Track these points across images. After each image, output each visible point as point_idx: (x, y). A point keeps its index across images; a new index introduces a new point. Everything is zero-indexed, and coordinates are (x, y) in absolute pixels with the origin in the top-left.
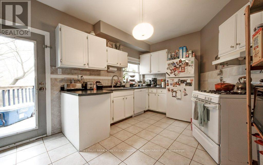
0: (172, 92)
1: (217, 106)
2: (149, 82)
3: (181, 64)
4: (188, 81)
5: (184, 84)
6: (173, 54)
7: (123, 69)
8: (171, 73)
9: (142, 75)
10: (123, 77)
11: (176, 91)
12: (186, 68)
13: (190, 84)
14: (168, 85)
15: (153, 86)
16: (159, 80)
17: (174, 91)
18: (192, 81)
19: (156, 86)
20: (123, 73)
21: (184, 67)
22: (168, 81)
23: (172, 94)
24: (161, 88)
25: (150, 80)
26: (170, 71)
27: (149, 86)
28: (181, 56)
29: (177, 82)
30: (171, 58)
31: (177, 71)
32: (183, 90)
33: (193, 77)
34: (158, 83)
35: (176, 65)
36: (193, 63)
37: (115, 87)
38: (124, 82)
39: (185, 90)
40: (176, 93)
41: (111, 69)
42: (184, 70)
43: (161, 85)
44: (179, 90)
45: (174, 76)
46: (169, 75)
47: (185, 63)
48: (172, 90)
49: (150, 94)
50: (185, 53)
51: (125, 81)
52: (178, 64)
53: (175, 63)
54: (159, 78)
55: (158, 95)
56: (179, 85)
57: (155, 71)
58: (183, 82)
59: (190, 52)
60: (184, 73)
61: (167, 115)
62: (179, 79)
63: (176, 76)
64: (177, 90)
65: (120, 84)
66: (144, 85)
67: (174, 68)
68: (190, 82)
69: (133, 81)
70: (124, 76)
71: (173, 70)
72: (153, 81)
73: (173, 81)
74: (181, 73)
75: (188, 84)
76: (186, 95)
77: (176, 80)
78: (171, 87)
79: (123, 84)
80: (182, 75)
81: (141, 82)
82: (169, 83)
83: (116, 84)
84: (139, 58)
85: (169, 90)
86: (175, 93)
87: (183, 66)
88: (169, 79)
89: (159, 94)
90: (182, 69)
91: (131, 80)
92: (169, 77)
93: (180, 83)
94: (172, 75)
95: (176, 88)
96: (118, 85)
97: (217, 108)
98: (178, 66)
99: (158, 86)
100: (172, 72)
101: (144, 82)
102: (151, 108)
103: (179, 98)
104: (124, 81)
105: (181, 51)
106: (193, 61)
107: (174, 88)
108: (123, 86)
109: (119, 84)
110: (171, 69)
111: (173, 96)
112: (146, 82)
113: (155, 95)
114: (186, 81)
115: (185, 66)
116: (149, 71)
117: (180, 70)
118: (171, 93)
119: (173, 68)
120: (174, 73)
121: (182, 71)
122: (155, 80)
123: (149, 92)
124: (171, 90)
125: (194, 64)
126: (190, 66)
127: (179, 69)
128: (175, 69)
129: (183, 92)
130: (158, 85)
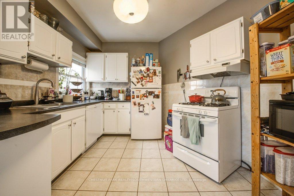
0: (139, 107)
1: (216, 120)
2: (100, 94)
3: (148, 73)
4: (156, 93)
5: (152, 96)
6: (139, 59)
7: (60, 69)
8: (137, 83)
9: (89, 82)
10: (59, 85)
11: (143, 105)
12: (154, 77)
13: (157, 96)
14: (134, 98)
15: (108, 100)
16: (114, 91)
17: (141, 105)
18: (160, 92)
19: (112, 99)
20: (60, 77)
21: (152, 78)
22: (133, 92)
23: (139, 109)
24: (119, 101)
25: (102, 91)
26: (137, 80)
27: (101, 98)
28: (147, 64)
29: (144, 94)
30: (135, 64)
31: (144, 80)
32: (151, 103)
33: (160, 88)
34: (114, 94)
35: (144, 73)
36: (160, 73)
37: (42, 102)
38: (61, 93)
39: (153, 103)
40: (144, 107)
41: (35, 64)
42: (152, 81)
43: (118, 97)
44: (146, 103)
45: (141, 87)
46: (136, 85)
47: (152, 72)
48: (139, 104)
49: (105, 111)
50: (151, 61)
51: (63, 90)
52: (145, 73)
53: (142, 70)
54: (115, 88)
55: (119, 112)
56: (147, 97)
57: (110, 78)
58: (151, 93)
59: (157, 61)
60: (152, 83)
61: (133, 137)
62: (147, 91)
63: (143, 86)
64: (145, 104)
65: (55, 98)
66: (91, 97)
67: (142, 76)
68: (158, 94)
69: (78, 91)
70: (60, 82)
71: (140, 78)
72: (107, 92)
73: (140, 92)
74: (149, 83)
75: (156, 97)
76: (154, 109)
77: (143, 92)
78: (137, 100)
79: (61, 97)
80: (149, 85)
81: (87, 93)
82: (135, 94)
83: (44, 97)
84: (86, 57)
85: (135, 104)
86: (142, 106)
87: (151, 75)
88: (134, 90)
89: (119, 110)
90: (150, 78)
91: (74, 90)
92: (135, 87)
93: (148, 95)
94: (139, 85)
95: (144, 101)
96: (50, 99)
97: (217, 122)
98: (145, 75)
99: (114, 99)
100: (139, 82)
101: (92, 94)
102: (107, 131)
103: (147, 113)
104: (60, 90)
105: (147, 57)
106: (160, 71)
107: (141, 101)
108: (59, 99)
109: (53, 96)
110: (138, 77)
111: (140, 112)
112: (95, 93)
113: (114, 111)
114: (154, 93)
115: (153, 75)
116: (103, 78)
117: (148, 80)
118: (137, 107)
119: (140, 76)
120: (141, 83)
121: (150, 81)
122: (110, 91)
123: (105, 108)
124: (137, 104)
125: (161, 75)
126: (157, 76)
127: (147, 78)
128: (142, 78)
129: (152, 105)
130: (115, 97)
